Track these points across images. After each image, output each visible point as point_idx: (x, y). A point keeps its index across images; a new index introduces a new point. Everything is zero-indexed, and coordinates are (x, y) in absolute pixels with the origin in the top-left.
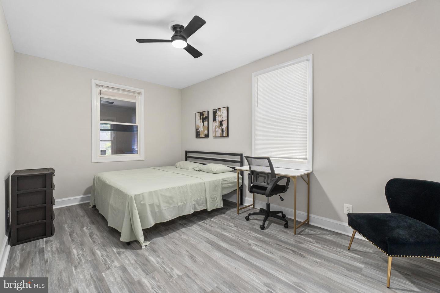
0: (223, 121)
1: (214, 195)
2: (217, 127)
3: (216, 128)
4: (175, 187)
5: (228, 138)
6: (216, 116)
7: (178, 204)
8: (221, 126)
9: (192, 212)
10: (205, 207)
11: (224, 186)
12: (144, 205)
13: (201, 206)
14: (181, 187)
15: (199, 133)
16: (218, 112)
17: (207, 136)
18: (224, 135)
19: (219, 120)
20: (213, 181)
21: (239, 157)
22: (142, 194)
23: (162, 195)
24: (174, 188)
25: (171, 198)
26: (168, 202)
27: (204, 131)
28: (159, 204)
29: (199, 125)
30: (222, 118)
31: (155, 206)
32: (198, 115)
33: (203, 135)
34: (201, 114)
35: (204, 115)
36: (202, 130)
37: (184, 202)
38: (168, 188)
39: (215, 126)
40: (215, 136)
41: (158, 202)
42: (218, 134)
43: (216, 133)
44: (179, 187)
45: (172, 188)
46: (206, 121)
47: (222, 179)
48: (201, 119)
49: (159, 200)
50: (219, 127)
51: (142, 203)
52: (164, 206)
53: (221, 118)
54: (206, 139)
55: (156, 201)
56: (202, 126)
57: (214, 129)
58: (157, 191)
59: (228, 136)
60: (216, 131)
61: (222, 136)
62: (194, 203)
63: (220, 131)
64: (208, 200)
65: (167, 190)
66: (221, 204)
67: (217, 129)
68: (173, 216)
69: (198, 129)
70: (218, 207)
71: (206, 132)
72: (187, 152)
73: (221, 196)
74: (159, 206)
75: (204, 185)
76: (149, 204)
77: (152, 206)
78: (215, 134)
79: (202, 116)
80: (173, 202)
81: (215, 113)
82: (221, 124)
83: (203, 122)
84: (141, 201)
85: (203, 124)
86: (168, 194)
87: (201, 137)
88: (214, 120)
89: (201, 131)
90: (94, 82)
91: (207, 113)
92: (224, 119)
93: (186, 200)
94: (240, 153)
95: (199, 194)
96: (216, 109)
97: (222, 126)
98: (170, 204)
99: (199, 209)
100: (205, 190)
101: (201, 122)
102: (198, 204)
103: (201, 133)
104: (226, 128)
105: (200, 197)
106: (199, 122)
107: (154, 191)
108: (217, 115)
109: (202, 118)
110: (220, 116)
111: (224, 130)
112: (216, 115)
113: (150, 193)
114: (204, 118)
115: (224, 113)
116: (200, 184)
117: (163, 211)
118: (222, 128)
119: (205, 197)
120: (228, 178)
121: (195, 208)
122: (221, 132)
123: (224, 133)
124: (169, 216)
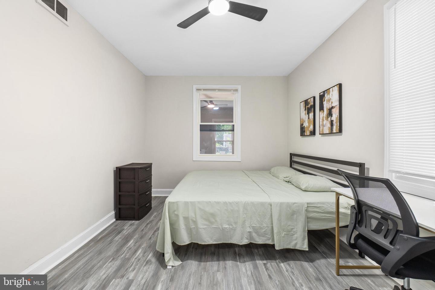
0: (332, 108)
1: (289, 226)
2: (325, 119)
3: (323, 120)
4: (220, 202)
5: (341, 135)
6: (324, 103)
7: (222, 226)
8: (330, 117)
9: (245, 242)
10: (271, 241)
11: (312, 215)
12: (177, 216)
13: (263, 236)
14: (230, 203)
15: (303, 130)
16: (326, 95)
17: (313, 133)
18: (334, 131)
19: (328, 107)
20: (288, 203)
21: (358, 169)
22: (177, 202)
23: (200, 209)
24: (218, 203)
25: (213, 215)
26: (207, 220)
27: (309, 126)
28: (196, 219)
29: (304, 119)
30: (332, 103)
31: (191, 221)
32: (303, 104)
33: (308, 132)
34: (306, 102)
35: (309, 103)
36: (307, 124)
37: (232, 225)
38: (210, 202)
39: (322, 118)
40: (322, 133)
41: (194, 216)
42: (326, 131)
43: (323, 128)
44: (226, 202)
45: (215, 202)
46: (311, 112)
47: (308, 204)
48: (305, 110)
49: (195, 215)
50: (327, 117)
51: (176, 213)
52: (201, 224)
53: (330, 103)
54: (311, 138)
55: (191, 214)
56: (306, 120)
57: (321, 123)
58: (194, 202)
59: (340, 131)
60: (323, 126)
61: (331, 133)
62: (249, 230)
63: (329, 125)
64: (275, 231)
65: (209, 203)
66: (303, 244)
67: (324, 123)
68: (215, 240)
69: (303, 125)
70: (298, 247)
71: (311, 127)
72: (292, 155)
73: (304, 231)
74: (195, 222)
75: (270, 206)
76: (184, 216)
77: (186, 219)
78: (323, 130)
79: (307, 105)
80: (216, 221)
81: (322, 97)
82: (330, 114)
83: (308, 113)
84: (175, 211)
85: (309, 116)
86: (208, 209)
87: (306, 134)
88: (322, 108)
89: (306, 127)
90: (195, 87)
91: (312, 99)
92: (333, 105)
93: (236, 223)
94: (359, 162)
95: (259, 219)
96: (324, 92)
97: (332, 116)
98: (212, 223)
99: (260, 241)
100: (271, 216)
101: (305, 114)
102: (257, 233)
103: (306, 130)
104: (337, 118)
105: (262, 224)
106: (304, 114)
107: (191, 202)
108: (325, 101)
109: (307, 108)
110: (329, 100)
111: (334, 122)
112: (323, 100)
113: (186, 203)
114: (309, 107)
115: (334, 96)
116: (262, 204)
117: (200, 230)
118: (332, 119)
119: (270, 226)
120: (323, 203)
121: (251, 237)
122: (330, 127)
123: (334, 127)
124: (208, 239)
